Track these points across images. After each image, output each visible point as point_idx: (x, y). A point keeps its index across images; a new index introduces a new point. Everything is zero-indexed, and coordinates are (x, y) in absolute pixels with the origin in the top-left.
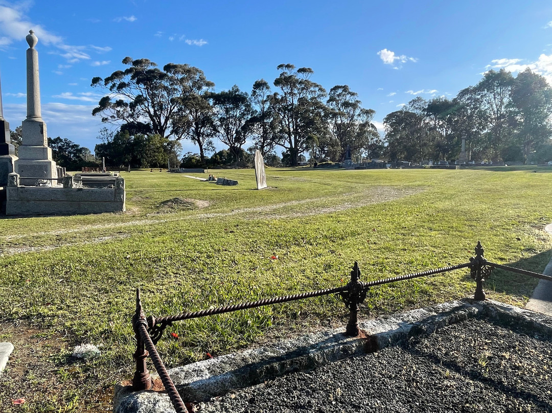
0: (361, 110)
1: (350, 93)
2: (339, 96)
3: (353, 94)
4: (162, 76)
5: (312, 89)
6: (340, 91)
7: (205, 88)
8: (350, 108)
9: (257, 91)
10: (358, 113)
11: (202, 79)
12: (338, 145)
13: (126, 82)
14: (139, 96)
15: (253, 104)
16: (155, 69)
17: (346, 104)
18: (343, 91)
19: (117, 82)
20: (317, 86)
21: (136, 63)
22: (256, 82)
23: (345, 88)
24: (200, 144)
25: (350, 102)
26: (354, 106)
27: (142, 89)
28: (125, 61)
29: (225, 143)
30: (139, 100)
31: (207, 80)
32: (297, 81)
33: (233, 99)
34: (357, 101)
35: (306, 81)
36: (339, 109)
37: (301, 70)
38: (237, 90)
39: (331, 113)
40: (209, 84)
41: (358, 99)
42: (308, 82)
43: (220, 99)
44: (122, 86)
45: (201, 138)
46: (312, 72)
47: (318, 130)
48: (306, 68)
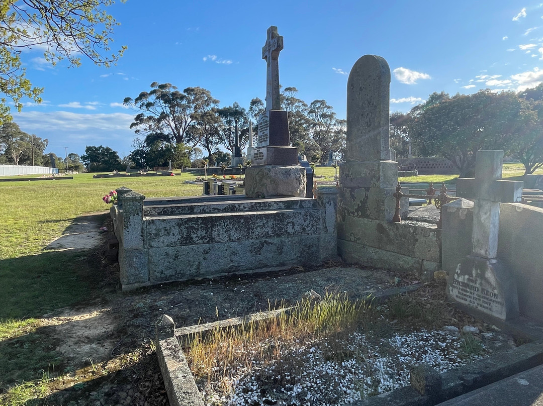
0: (336, 121)
1: (326, 106)
2: (318, 108)
3: (329, 107)
4: (182, 98)
5: (297, 104)
6: (318, 105)
7: (212, 105)
8: (327, 118)
9: (254, 107)
10: (333, 123)
11: (209, 98)
12: (318, 149)
13: (152, 102)
14: (163, 113)
15: (251, 118)
16: (177, 92)
17: (324, 116)
18: (321, 104)
19: (145, 101)
20: (301, 101)
21: (162, 87)
22: (252, 100)
23: (322, 102)
24: (209, 150)
25: (327, 114)
26: (331, 117)
27: (163, 107)
28: (153, 85)
29: (228, 148)
30: (163, 116)
31: (214, 98)
32: (284, 98)
33: (234, 113)
34: (333, 113)
35: (291, 98)
36: (318, 120)
37: (287, 89)
38: (238, 106)
39: (312, 124)
40: (215, 102)
41: (333, 111)
42: (294, 99)
43: (224, 113)
44: (149, 105)
45: (210, 145)
46: (297, 91)
47: (301, 137)
48: (292, 87)
